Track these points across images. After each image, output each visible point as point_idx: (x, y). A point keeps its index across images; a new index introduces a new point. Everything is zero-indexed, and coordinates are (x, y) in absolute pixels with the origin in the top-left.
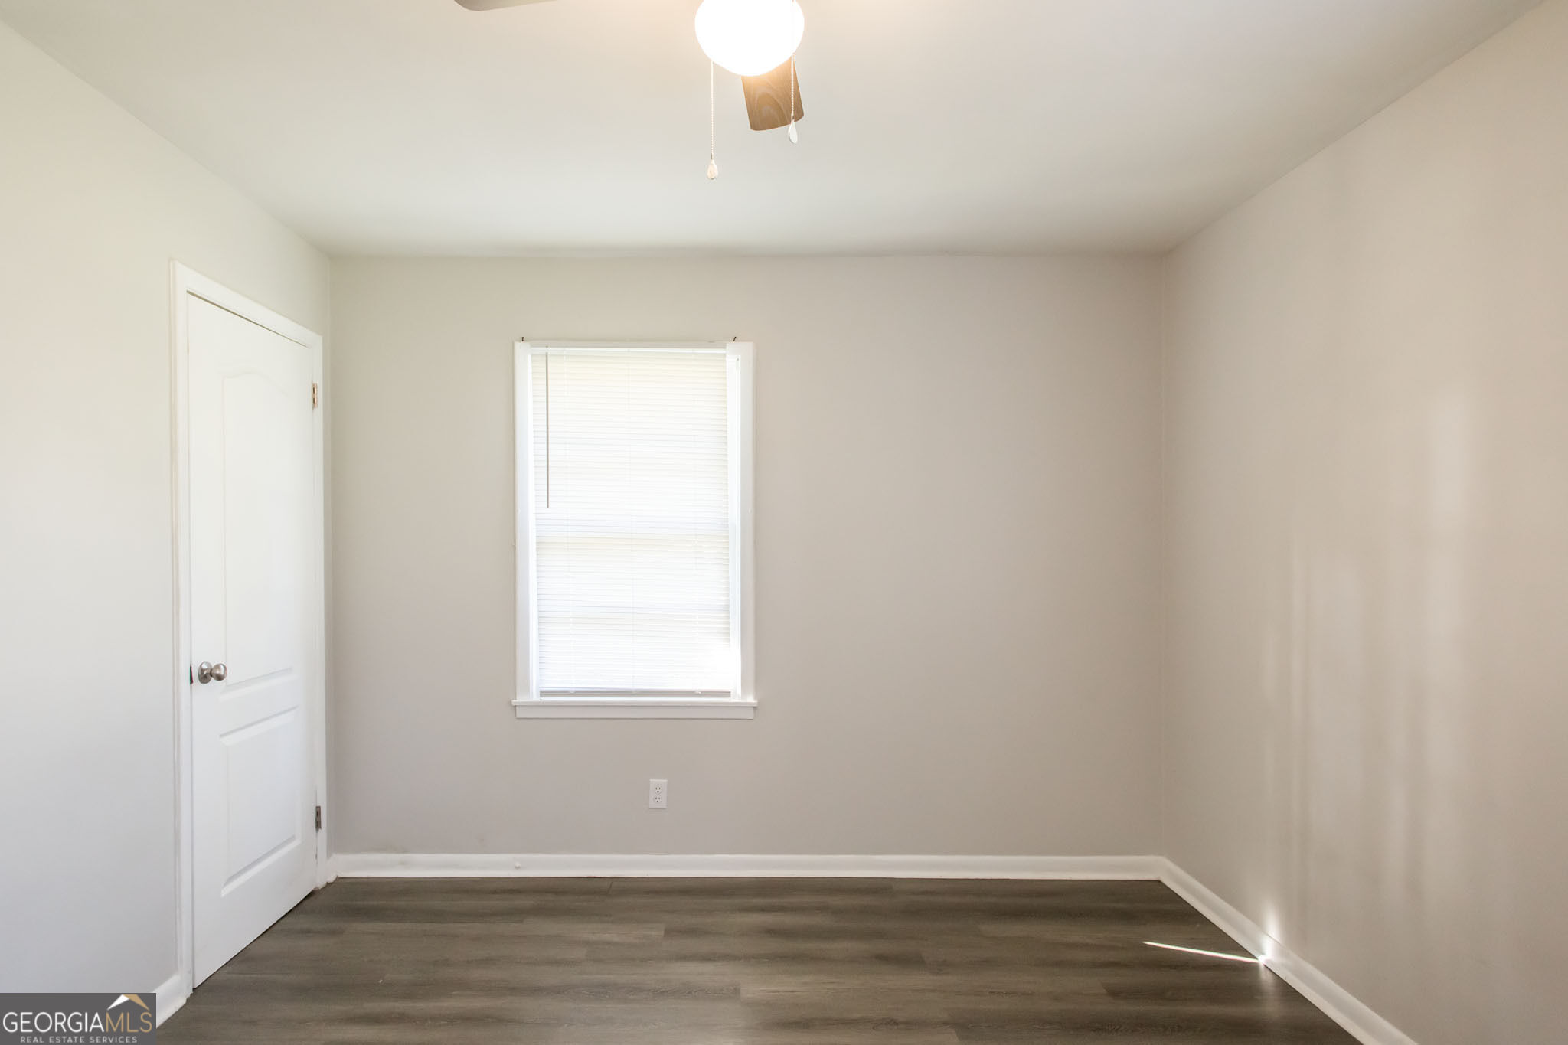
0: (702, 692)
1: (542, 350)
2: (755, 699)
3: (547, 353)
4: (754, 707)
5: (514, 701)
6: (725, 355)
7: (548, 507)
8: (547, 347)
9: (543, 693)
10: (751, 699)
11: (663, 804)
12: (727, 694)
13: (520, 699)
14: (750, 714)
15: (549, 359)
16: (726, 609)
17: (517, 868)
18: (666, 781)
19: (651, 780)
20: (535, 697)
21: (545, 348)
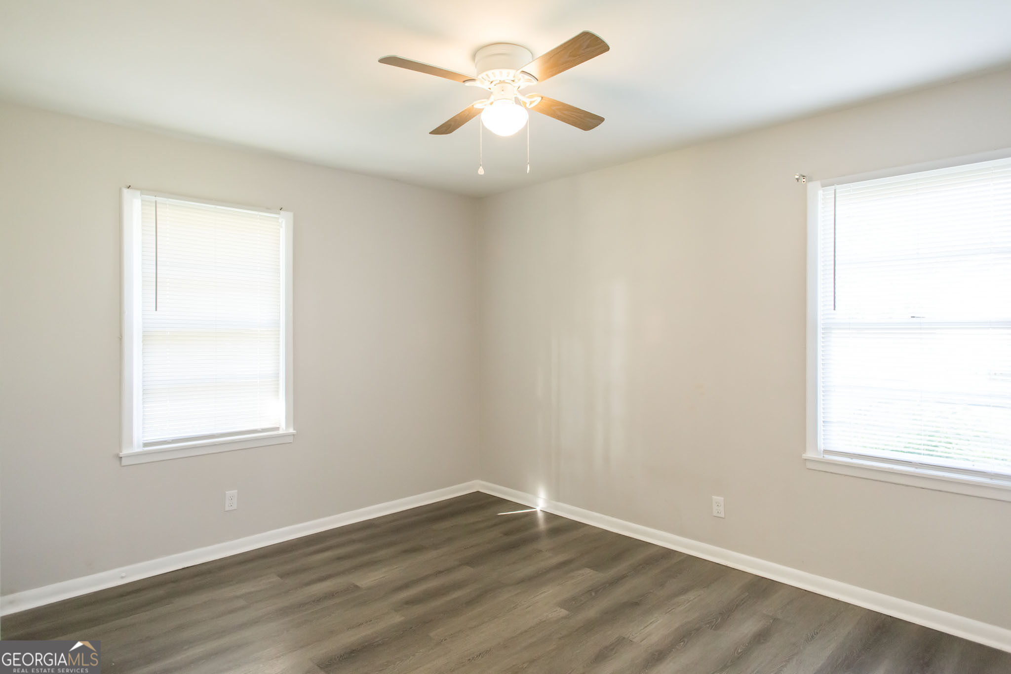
0: (262, 429)
1: (153, 199)
2: (294, 430)
3: (156, 201)
4: (294, 435)
5: (121, 453)
6: (278, 218)
7: (156, 310)
8: (155, 196)
9: (146, 445)
10: (291, 430)
11: (235, 507)
12: (277, 429)
13: (125, 452)
14: (290, 440)
15: (158, 205)
16: (277, 376)
17: (122, 577)
18: (236, 491)
19: (227, 492)
20: (137, 448)
21: (154, 197)
